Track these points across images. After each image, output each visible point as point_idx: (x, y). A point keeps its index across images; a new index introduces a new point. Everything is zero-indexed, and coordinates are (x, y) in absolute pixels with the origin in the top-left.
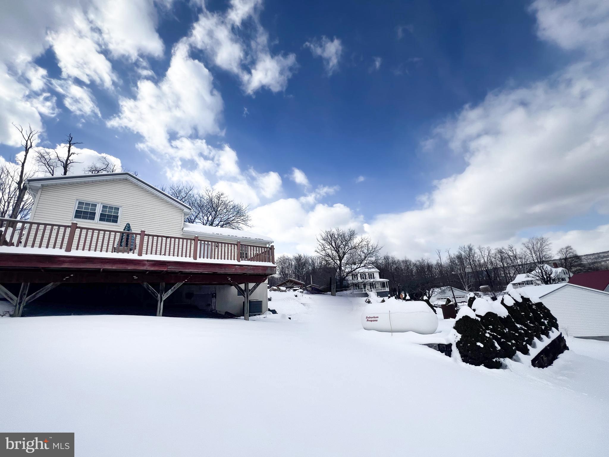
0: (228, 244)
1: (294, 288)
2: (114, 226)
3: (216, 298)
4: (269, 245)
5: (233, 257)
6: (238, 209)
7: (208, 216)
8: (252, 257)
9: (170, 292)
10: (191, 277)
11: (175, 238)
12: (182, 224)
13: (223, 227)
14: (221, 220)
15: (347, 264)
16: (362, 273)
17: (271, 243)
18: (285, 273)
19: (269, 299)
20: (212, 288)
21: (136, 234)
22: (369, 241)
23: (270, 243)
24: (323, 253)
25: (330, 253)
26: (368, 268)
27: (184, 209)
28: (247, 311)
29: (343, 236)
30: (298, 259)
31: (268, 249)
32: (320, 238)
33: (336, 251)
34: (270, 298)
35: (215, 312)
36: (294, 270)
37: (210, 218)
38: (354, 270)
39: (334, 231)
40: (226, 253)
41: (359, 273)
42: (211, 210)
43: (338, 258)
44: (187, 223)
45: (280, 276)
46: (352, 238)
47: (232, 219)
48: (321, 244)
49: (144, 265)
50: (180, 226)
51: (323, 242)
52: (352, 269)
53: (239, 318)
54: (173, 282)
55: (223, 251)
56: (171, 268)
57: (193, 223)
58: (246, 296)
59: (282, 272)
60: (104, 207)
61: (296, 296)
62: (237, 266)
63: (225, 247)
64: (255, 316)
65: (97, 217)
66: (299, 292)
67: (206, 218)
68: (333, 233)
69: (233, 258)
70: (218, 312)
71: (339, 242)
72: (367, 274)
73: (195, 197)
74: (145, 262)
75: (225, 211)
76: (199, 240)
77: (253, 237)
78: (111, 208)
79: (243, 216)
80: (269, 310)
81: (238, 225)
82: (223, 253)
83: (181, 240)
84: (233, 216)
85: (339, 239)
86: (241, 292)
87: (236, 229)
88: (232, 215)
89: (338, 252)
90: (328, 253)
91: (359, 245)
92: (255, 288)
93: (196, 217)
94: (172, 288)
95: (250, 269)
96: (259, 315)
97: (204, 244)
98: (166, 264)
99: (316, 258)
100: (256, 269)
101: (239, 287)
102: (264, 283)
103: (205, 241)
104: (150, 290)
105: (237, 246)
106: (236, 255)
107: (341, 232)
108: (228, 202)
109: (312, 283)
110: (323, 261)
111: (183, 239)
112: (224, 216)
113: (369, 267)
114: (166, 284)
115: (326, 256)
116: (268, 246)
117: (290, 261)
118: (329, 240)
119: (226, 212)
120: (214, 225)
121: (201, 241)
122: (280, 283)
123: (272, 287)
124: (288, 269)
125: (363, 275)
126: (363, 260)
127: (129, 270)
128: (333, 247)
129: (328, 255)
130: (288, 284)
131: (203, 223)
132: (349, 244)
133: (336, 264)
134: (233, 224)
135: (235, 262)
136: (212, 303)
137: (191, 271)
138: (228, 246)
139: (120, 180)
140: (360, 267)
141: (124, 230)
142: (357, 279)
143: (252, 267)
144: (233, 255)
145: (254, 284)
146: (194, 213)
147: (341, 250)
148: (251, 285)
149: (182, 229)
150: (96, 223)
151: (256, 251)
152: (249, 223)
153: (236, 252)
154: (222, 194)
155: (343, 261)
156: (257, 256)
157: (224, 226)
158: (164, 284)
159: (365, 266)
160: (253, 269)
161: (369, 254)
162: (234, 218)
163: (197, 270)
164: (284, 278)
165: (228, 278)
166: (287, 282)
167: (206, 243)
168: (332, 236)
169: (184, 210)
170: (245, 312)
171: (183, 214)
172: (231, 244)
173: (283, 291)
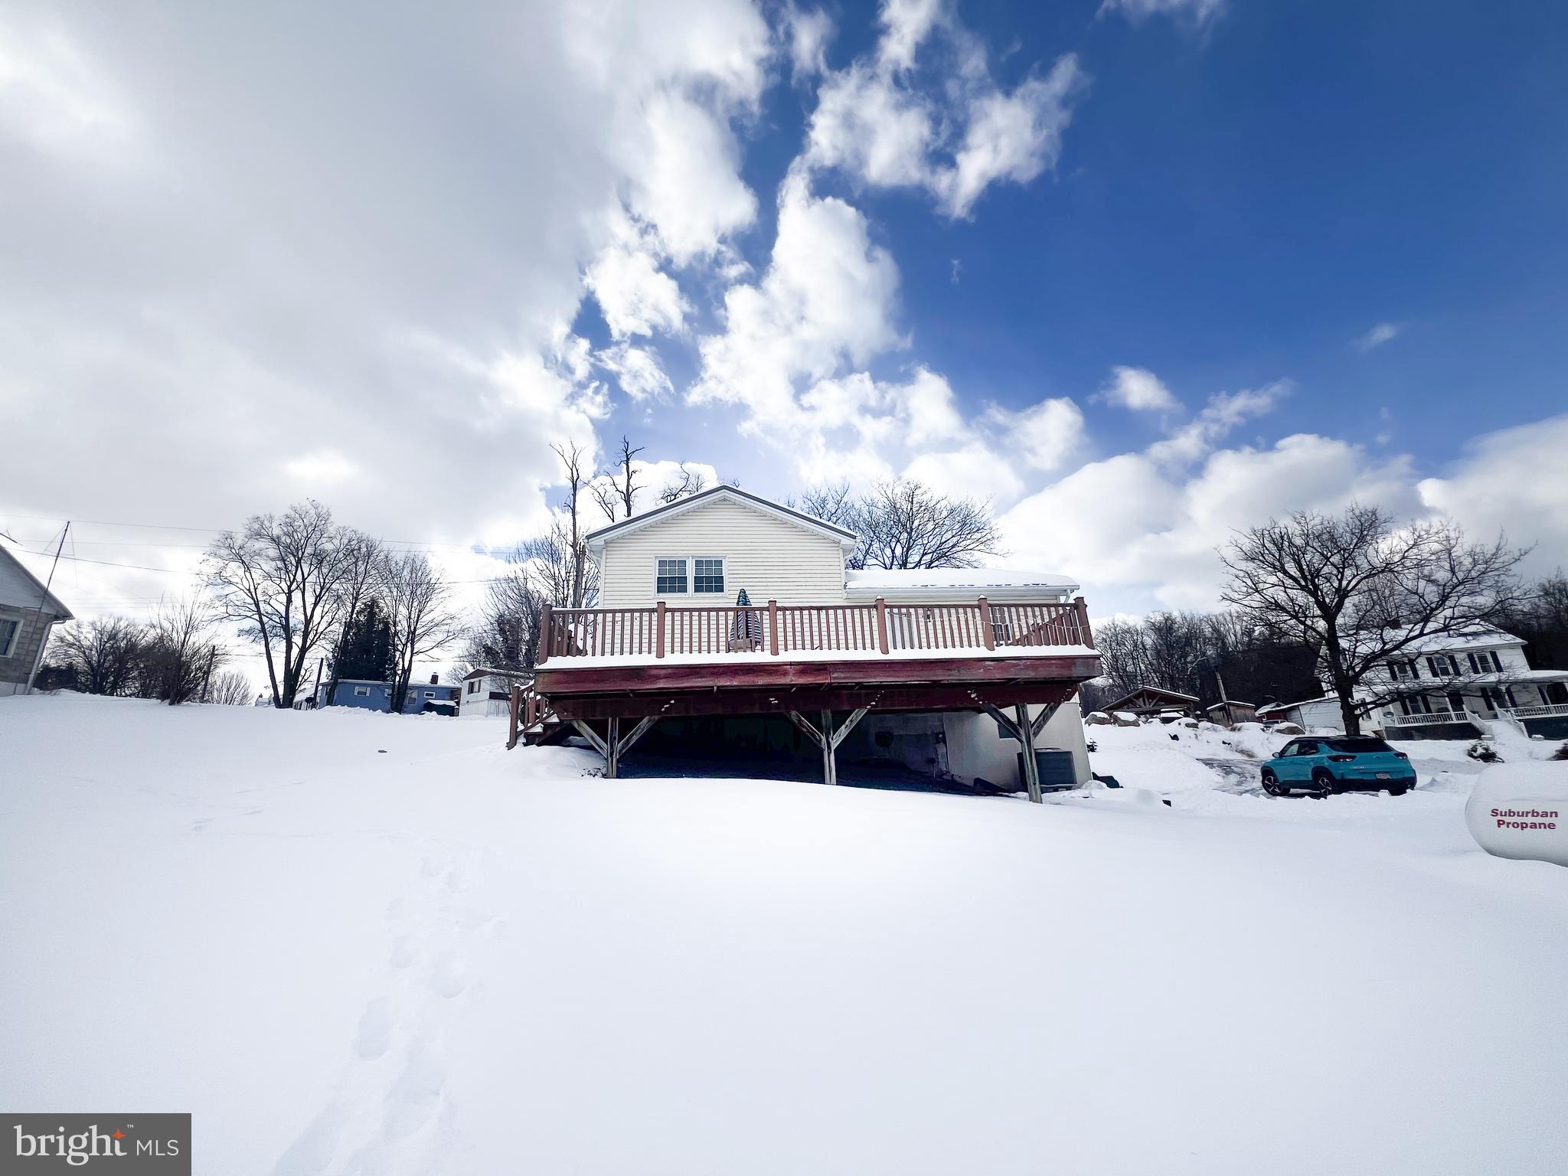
0: (956, 607)
1: (1163, 715)
2: (718, 598)
3: (945, 743)
4: (1068, 597)
5: (973, 639)
6: (961, 516)
7: (893, 546)
8: (1025, 632)
9: (843, 732)
10: (881, 694)
11: (835, 608)
12: (843, 574)
13: (932, 567)
14: (925, 550)
15: (1359, 627)
16: (1437, 656)
17: (1072, 591)
18: (1125, 670)
19: (1088, 746)
20: (932, 720)
21: (761, 609)
22: (1452, 535)
23: (1069, 591)
24: (1256, 600)
25: (1281, 597)
26: (1465, 635)
27: (840, 540)
28: (1035, 780)
29: (1325, 537)
30: (1165, 629)
31: (1068, 608)
32: (1231, 554)
33: (1303, 588)
34: (1090, 744)
35: (950, 779)
36: (1155, 662)
37: (898, 551)
38: (1398, 647)
39: (1288, 524)
40: (956, 631)
41: (1420, 654)
42: (897, 532)
43: (1319, 612)
44: (851, 571)
45: (1111, 681)
46: (1368, 538)
47: (951, 544)
48: (1241, 574)
49: (785, 674)
50: (839, 579)
51: (1250, 566)
52: (1385, 644)
53: (1012, 795)
54: (846, 708)
55: (947, 627)
56: (837, 678)
57: (862, 569)
58: (1024, 739)
59: (1116, 668)
60: (698, 563)
61: (1175, 738)
62: (988, 663)
63: (950, 616)
64: (1058, 791)
65: (691, 584)
66: (1183, 725)
67: (888, 551)
68: (1284, 531)
69: (974, 642)
70: (957, 779)
71: (1312, 557)
72: (1459, 657)
73: (857, 506)
74: (786, 667)
75: (930, 526)
76: (886, 607)
77: (1018, 582)
78: (709, 563)
79: (977, 530)
80: (1096, 777)
81: (968, 556)
82: (948, 631)
83: (848, 611)
84: (953, 536)
85: (1312, 549)
86: (1008, 729)
87: (965, 566)
88: (950, 532)
89: (1314, 592)
90: (1273, 601)
91: (1404, 557)
92: (1044, 717)
93: (867, 552)
94: (847, 722)
95: (1027, 667)
96: (1069, 789)
97: (900, 614)
98: (825, 669)
99: (1228, 618)
100: (1041, 666)
101: (1003, 716)
102: (1071, 701)
103: (900, 607)
104: (804, 727)
105: (980, 609)
106: (981, 634)
107: (1315, 524)
108: (934, 502)
109: (1224, 697)
110: (1256, 628)
111: (852, 608)
112: (931, 537)
113: (1466, 630)
114: (832, 712)
115: (1267, 608)
116: (1062, 600)
117: (1135, 638)
118: (1270, 559)
119: (935, 528)
120: (909, 566)
121: (891, 607)
122: (1114, 701)
123: (1092, 713)
124: (1133, 658)
125: (1440, 662)
126: (1432, 610)
127: (760, 685)
128: (1291, 577)
129: (1278, 606)
130: (1140, 701)
131: (885, 564)
132: (1361, 561)
133: (1315, 630)
134: (956, 556)
135: (983, 652)
136: (939, 757)
137: (881, 682)
138: (957, 613)
139: (714, 504)
140: (1421, 634)
141: (738, 604)
142: (1416, 676)
143: (1029, 662)
144: (973, 634)
145: (1042, 706)
146: (862, 546)
147: (1328, 584)
148: (1034, 711)
149: (845, 586)
150: (690, 598)
151: (1034, 616)
152: (997, 546)
153: (979, 626)
154: (917, 487)
155: (1339, 620)
156: (1037, 631)
157: (933, 565)
158: (829, 712)
159: (1446, 628)
160: (1034, 667)
161: (1460, 583)
162: (955, 540)
163: (893, 677)
164: (1125, 687)
165: (971, 694)
166: (1137, 697)
167: (904, 610)
168: (1281, 542)
169: (842, 543)
170: (1030, 781)
171: (841, 552)
172: (964, 607)
173: (1126, 724)
